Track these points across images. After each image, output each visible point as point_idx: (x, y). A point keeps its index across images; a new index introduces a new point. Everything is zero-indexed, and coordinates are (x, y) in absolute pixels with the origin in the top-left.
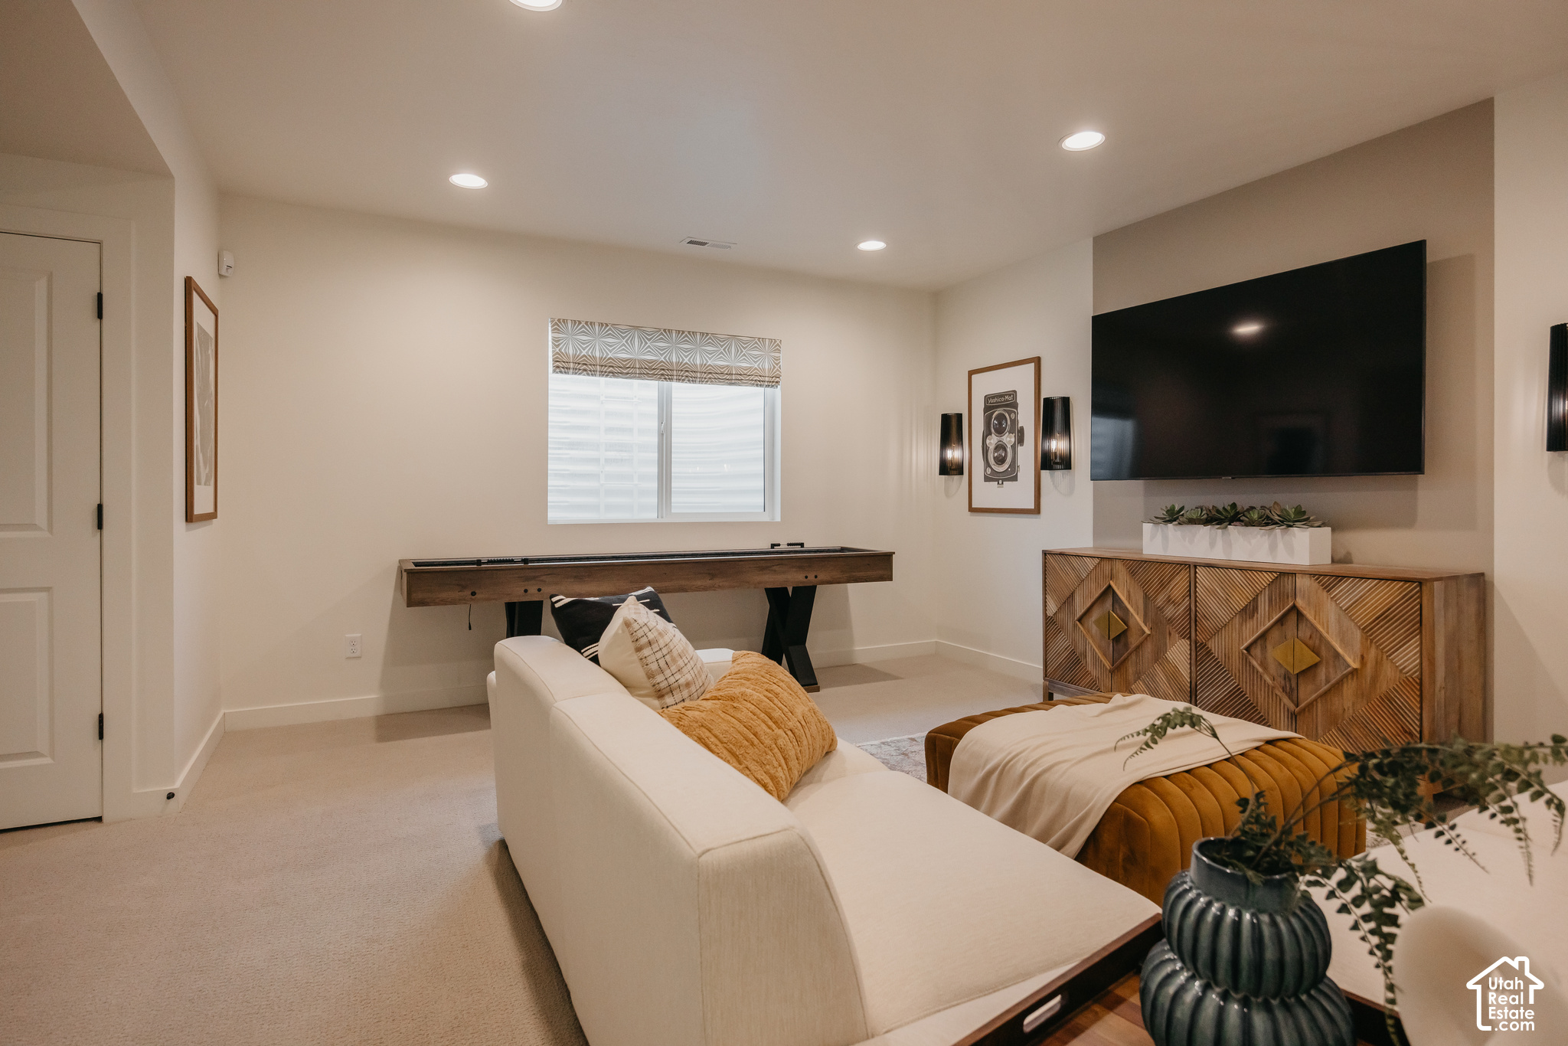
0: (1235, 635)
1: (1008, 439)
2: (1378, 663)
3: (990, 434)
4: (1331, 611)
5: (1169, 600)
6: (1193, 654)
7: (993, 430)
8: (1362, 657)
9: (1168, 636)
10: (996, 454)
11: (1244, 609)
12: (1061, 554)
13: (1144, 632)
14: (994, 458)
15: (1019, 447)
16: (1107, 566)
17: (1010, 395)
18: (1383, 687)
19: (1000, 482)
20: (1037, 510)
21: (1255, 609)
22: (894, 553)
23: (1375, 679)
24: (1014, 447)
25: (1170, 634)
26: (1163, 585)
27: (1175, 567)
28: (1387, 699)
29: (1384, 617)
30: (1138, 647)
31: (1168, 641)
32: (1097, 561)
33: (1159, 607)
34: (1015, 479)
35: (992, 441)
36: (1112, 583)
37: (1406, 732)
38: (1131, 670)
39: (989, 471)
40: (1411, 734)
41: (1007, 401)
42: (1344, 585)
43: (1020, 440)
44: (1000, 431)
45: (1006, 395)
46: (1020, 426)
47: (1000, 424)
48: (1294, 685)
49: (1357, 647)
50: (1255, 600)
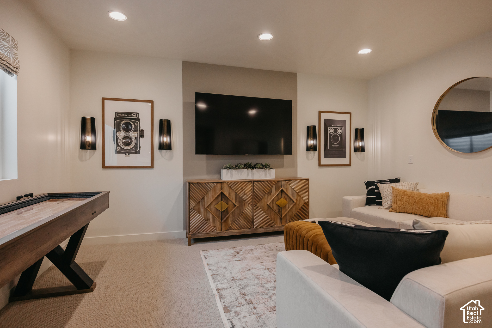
0: (266, 200)
1: (133, 134)
2: (300, 200)
3: (120, 131)
4: (290, 190)
5: (244, 194)
6: (253, 209)
7: (121, 129)
8: (297, 199)
9: (244, 206)
10: (124, 141)
11: (268, 193)
12: (198, 183)
13: (235, 206)
14: (123, 143)
15: (141, 139)
16: (220, 186)
17: (134, 114)
18: (301, 206)
19: (127, 154)
20: (152, 167)
21: (271, 192)
22: (109, 192)
23: (299, 205)
24: (136, 138)
25: (245, 204)
26: (242, 189)
27: (247, 183)
28: (302, 208)
29: (301, 189)
30: (232, 213)
31: (244, 207)
32: (215, 184)
33: (241, 197)
34: (138, 152)
35: (121, 134)
36: (223, 192)
37: (305, 214)
38: (230, 220)
39: (119, 148)
40: (306, 215)
41: (132, 116)
42: (294, 182)
43: (142, 136)
44: (127, 130)
45: (132, 114)
46: (141, 129)
47: (127, 127)
48: (280, 211)
49: (296, 197)
50: (271, 190)
